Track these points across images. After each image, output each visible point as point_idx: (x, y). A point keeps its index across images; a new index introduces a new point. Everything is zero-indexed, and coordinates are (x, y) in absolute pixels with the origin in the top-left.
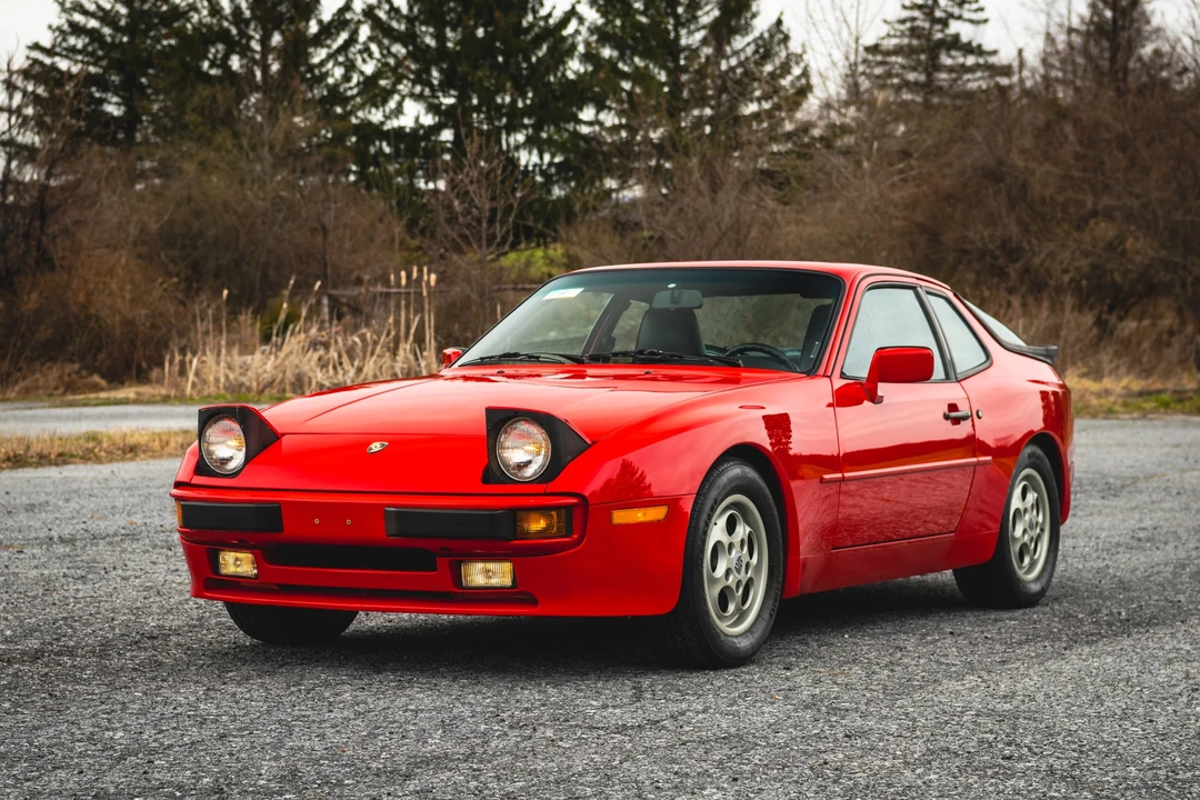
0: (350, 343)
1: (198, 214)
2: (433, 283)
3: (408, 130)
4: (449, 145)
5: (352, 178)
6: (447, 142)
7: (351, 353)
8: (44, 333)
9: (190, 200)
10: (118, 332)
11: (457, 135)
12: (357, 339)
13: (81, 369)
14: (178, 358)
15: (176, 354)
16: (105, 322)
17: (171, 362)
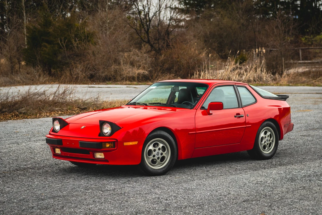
0: (246, 68)
1: (221, 29)
2: (264, 52)
3: (287, 1)
4: (299, 5)
5: (271, 15)
6: (298, 4)
7: (246, 71)
8: (166, 66)
9: (218, 25)
10: (185, 65)
11: (301, 2)
12: (248, 67)
13: (175, 76)
14: (198, 73)
15: (197, 72)
16: (182, 62)
17: (196, 74)
